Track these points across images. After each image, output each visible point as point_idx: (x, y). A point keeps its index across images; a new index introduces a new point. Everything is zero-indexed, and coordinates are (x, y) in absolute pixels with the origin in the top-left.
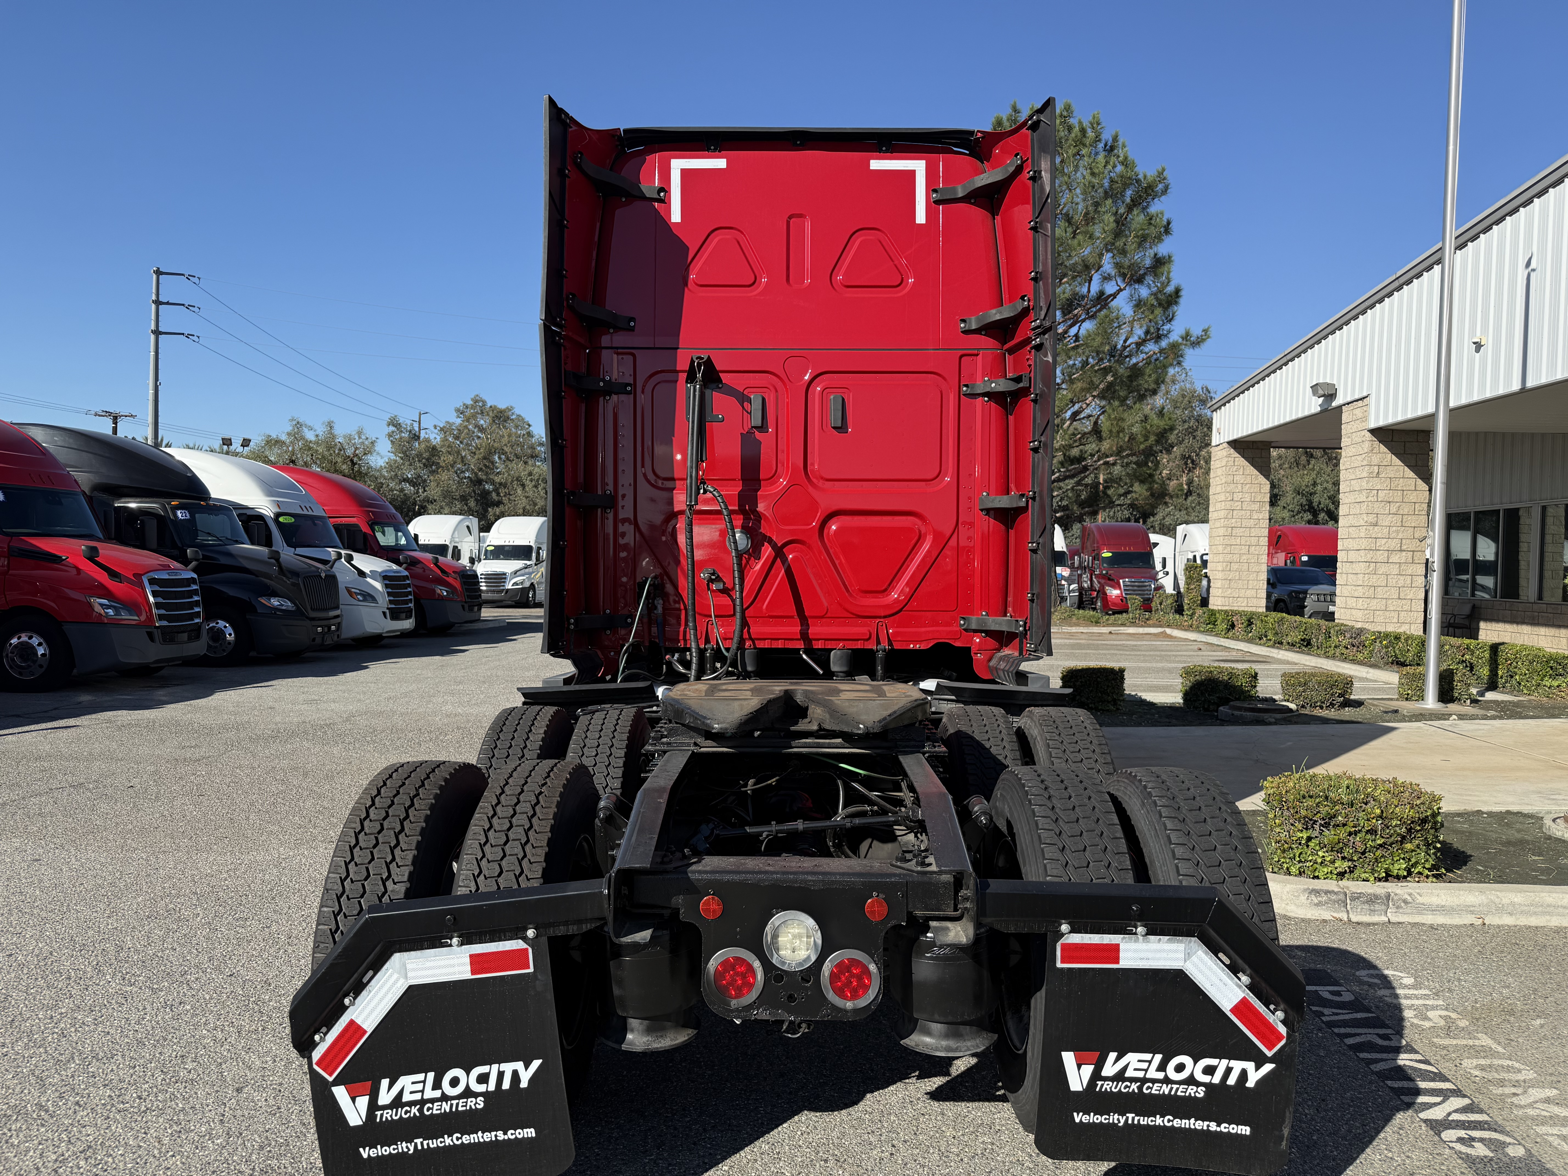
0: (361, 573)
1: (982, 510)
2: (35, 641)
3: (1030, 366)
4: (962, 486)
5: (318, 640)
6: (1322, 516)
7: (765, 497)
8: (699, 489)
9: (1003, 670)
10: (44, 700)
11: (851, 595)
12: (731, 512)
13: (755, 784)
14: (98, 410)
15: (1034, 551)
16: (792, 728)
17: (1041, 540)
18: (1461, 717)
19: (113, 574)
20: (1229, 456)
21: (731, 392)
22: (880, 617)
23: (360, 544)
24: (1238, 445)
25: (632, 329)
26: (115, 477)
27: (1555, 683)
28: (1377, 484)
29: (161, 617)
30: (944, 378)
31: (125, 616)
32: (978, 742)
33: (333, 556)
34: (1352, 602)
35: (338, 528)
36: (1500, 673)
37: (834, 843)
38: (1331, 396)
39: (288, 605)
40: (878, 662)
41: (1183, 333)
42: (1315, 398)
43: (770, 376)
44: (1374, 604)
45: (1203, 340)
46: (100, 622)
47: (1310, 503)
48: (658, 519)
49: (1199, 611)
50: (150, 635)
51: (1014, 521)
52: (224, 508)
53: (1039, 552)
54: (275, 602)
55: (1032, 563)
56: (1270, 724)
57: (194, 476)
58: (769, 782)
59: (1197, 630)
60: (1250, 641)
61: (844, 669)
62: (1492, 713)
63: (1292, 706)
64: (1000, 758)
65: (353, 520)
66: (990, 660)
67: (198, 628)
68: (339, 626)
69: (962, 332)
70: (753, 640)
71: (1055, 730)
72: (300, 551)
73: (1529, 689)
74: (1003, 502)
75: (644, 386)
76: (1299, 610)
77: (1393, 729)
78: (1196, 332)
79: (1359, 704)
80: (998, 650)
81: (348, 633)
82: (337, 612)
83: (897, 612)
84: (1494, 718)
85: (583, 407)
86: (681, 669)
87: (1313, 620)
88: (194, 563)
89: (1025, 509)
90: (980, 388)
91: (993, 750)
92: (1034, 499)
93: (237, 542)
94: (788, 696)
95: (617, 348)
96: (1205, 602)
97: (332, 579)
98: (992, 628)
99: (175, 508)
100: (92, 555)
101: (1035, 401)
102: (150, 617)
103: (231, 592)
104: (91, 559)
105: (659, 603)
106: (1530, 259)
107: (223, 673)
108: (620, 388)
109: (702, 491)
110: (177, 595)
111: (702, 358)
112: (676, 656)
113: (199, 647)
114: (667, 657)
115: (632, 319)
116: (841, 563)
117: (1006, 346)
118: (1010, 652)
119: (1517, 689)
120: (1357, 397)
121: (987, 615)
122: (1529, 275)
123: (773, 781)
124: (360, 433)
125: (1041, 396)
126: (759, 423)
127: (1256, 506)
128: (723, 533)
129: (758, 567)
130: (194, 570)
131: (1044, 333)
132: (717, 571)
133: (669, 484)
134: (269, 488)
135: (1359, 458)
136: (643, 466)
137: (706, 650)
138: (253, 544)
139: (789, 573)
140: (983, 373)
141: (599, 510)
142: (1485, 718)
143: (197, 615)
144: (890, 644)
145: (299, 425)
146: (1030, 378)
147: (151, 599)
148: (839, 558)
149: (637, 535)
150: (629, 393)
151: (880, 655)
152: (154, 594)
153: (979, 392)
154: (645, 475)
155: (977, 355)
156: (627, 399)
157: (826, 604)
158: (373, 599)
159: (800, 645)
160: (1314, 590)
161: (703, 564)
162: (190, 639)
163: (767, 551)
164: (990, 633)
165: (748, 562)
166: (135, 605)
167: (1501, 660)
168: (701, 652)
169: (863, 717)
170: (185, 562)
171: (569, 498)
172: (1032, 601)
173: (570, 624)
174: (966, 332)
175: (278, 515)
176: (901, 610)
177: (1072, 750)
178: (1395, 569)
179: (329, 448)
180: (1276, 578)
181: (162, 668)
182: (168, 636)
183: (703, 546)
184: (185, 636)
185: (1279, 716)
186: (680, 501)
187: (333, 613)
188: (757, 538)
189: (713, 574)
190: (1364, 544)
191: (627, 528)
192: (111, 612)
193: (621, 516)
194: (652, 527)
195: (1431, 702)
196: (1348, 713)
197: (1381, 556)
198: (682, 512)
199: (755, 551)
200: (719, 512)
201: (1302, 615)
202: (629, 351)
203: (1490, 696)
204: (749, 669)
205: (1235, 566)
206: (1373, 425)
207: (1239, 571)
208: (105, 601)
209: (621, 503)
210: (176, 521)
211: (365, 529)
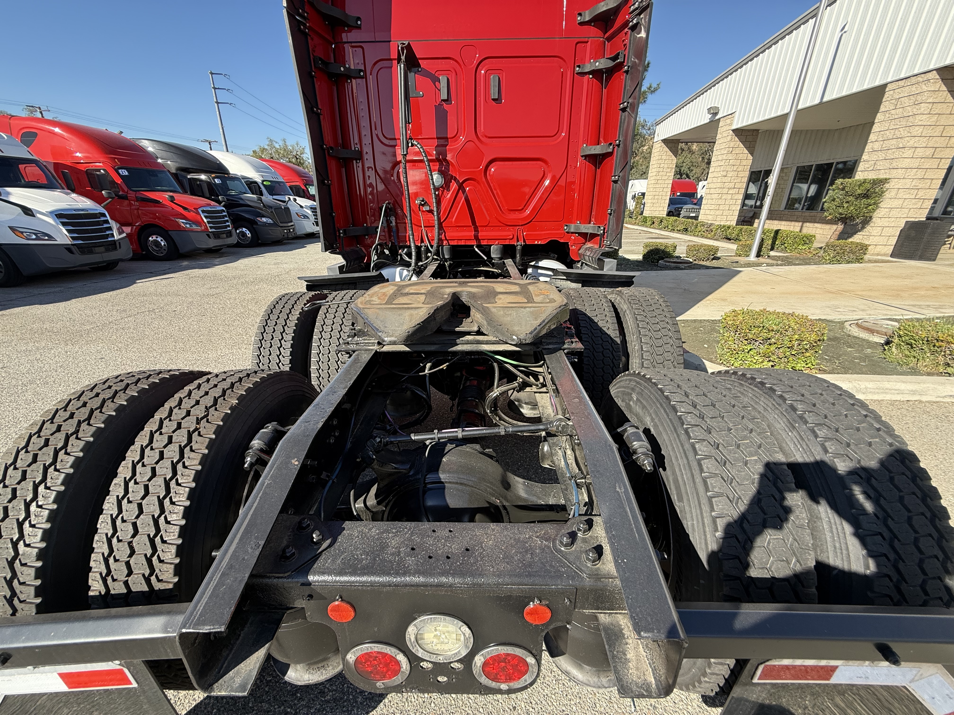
0: (301, 207)
1: (582, 156)
2: (159, 239)
3: (625, 45)
4: (571, 140)
5: (286, 236)
6: (684, 176)
7: (451, 150)
8: (408, 143)
9: (589, 256)
10: (167, 265)
11: (502, 212)
12: (430, 161)
13: (430, 369)
14: (202, 139)
15: (615, 182)
16: (457, 329)
17: (621, 174)
18: (768, 265)
19: (185, 208)
20: (661, 146)
21: (427, 74)
22: (519, 226)
23: (302, 194)
24: (665, 141)
25: (359, 27)
26: (186, 164)
27: (804, 248)
28: (730, 157)
29: (211, 227)
30: (564, 61)
31: (194, 227)
32: (589, 317)
33: (287, 199)
34: (708, 212)
35: (291, 187)
36: (777, 243)
37: (491, 410)
38: (716, 114)
39: (270, 221)
40: (518, 252)
41: (649, 86)
42: (707, 115)
43: (452, 62)
44: (718, 213)
45: (657, 89)
46: (185, 230)
47: (680, 170)
48: (388, 167)
49: (640, 217)
50: (208, 235)
51: (600, 163)
52: (235, 178)
53: (619, 182)
54: (264, 220)
55: (613, 190)
56: (682, 269)
57: (220, 162)
58: (441, 367)
59: (638, 225)
60: (660, 229)
61: (499, 256)
62: (779, 262)
63: (691, 260)
64: (605, 329)
65: (297, 184)
66: (579, 250)
67: (230, 232)
68: (294, 229)
69: (579, 24)
70: (448, 240)
71: (640, 307)
72: (275, 197)
73: (791, 250)
74: (596, 150)
75: (371, 71)
76: (678, 215)
77: (740, 271)
78: (654, 86)
79: (718, 258)
80: (584, 244)
81: (300, 232)
82: (292, 224)
83: (528, 222)
84: (781, 265)
85: (335, 88)
86: (407, 259)
87: (683, 219)
88: (223, 203)
89: (610, 154)
90: (588, 68)
91: (600, 324)
92: (618, 146)
93: (245, 193)
94: (455, 297)
95: (351, 42)
96: (642, 213)
97: (287, 209)
98: (583, 231)
99: (214, 178)
100: (172, 199)
101: (627, 72)
102: (207, 228)
103: (247, 216)
104: (172, 201)
105: (393, 219)
106: (845, 25)
107: (248, 250)
108: (358, 74)
109: (410, 145)
110: (216, 217)
111: (404, 44)
112: (406, 250)
113: (234, 240)
114: (400, 251)
115: (359, 19)
116: (497, 193)
117: (607, 35)
118: (591, 245)
119: (785, 250)
120: (729, 113)
121: (580, 223)
122: (842, 35)
123: (444, 366)
124: (297, 144)
125: (632, 68)
126: (445, 97)
127: (669, 170)
128: (426, 174)
129: (449, 196)
130: (224, 206)
131: (639, 14)
132: (425, 199)
133: (392, 143)
134: (258, 169)
135: (724, 144)
136: (376, 129)
137: (421, 247)
138: (253, 194)
139: (467, 200)
140: (590, 55)
141: (354, 161)
142: (777, 265)
143: (229, 226)
144: (524, 241)
145: (271, 141)
146: (625, 55)
147: (205, 220)
148: (495, 190)
149: (377, 177)
150: (362, 77)
151: (519, 248)
152: (206, 217)
153: (587, 70)
154: (377, 135)
155: (587, 42)
156: (362, 82)
157: (488, 218)
158: (308, 218)
159: (474, 243)
160: (685, 207)
161: (416, 195)
162: (227, 237)
163: (454, 186)
164: (580, 234)
165: (443, 193)
166: (199, 223)
167: (779, 237)
168: (418, 248)
169: (516, 328)
170: (219, 202)
171: (329, 152)
172: (610, 214)
173: (340, 233)
174: (582, 24)
175: (263, 181)
176: (531, 221)
177: (653, 322)
178: (729, 197)
179: (285, 150)
180: (672, 202)
181: (222, 249)
182: (217, 236)
183: (414, 183)
184: (225, 236)
185: (686, 265)
186: (400, 152)
187: (290, 224)
188: (448, 178)
189: (423, 201)
190: (719, 185)
191: (371, 173)
192: (188, 226)
193: (366, 166)
194: (385, 172)
195: (752, 257)
196: (715, 263)
197: (725, 191)
198: (400, 162)
199: (446, 186)
200: (422, 161)
201: (679, 217)
202: (358, 45)
203: (772, 253)
204: (446, 257)
205: (656, 197)
206: (734, 127)
207: (658, 199)
208: (184, 221)
209: (365, 157)
210: (215, 184)
211: (303, 187)
